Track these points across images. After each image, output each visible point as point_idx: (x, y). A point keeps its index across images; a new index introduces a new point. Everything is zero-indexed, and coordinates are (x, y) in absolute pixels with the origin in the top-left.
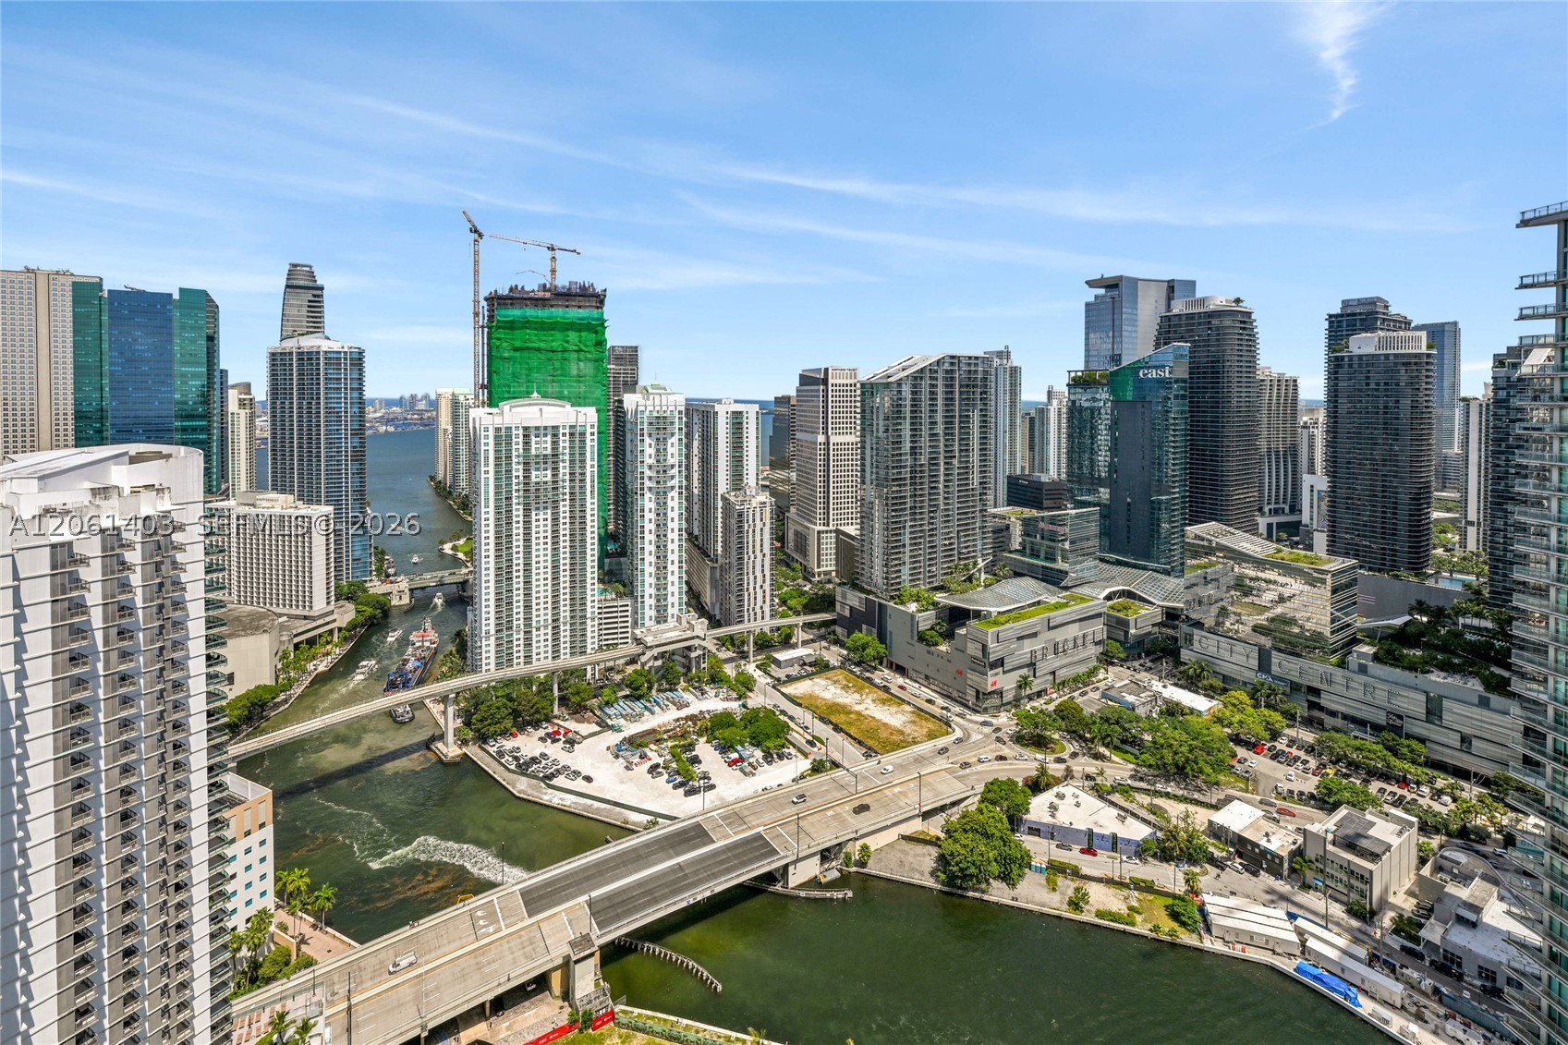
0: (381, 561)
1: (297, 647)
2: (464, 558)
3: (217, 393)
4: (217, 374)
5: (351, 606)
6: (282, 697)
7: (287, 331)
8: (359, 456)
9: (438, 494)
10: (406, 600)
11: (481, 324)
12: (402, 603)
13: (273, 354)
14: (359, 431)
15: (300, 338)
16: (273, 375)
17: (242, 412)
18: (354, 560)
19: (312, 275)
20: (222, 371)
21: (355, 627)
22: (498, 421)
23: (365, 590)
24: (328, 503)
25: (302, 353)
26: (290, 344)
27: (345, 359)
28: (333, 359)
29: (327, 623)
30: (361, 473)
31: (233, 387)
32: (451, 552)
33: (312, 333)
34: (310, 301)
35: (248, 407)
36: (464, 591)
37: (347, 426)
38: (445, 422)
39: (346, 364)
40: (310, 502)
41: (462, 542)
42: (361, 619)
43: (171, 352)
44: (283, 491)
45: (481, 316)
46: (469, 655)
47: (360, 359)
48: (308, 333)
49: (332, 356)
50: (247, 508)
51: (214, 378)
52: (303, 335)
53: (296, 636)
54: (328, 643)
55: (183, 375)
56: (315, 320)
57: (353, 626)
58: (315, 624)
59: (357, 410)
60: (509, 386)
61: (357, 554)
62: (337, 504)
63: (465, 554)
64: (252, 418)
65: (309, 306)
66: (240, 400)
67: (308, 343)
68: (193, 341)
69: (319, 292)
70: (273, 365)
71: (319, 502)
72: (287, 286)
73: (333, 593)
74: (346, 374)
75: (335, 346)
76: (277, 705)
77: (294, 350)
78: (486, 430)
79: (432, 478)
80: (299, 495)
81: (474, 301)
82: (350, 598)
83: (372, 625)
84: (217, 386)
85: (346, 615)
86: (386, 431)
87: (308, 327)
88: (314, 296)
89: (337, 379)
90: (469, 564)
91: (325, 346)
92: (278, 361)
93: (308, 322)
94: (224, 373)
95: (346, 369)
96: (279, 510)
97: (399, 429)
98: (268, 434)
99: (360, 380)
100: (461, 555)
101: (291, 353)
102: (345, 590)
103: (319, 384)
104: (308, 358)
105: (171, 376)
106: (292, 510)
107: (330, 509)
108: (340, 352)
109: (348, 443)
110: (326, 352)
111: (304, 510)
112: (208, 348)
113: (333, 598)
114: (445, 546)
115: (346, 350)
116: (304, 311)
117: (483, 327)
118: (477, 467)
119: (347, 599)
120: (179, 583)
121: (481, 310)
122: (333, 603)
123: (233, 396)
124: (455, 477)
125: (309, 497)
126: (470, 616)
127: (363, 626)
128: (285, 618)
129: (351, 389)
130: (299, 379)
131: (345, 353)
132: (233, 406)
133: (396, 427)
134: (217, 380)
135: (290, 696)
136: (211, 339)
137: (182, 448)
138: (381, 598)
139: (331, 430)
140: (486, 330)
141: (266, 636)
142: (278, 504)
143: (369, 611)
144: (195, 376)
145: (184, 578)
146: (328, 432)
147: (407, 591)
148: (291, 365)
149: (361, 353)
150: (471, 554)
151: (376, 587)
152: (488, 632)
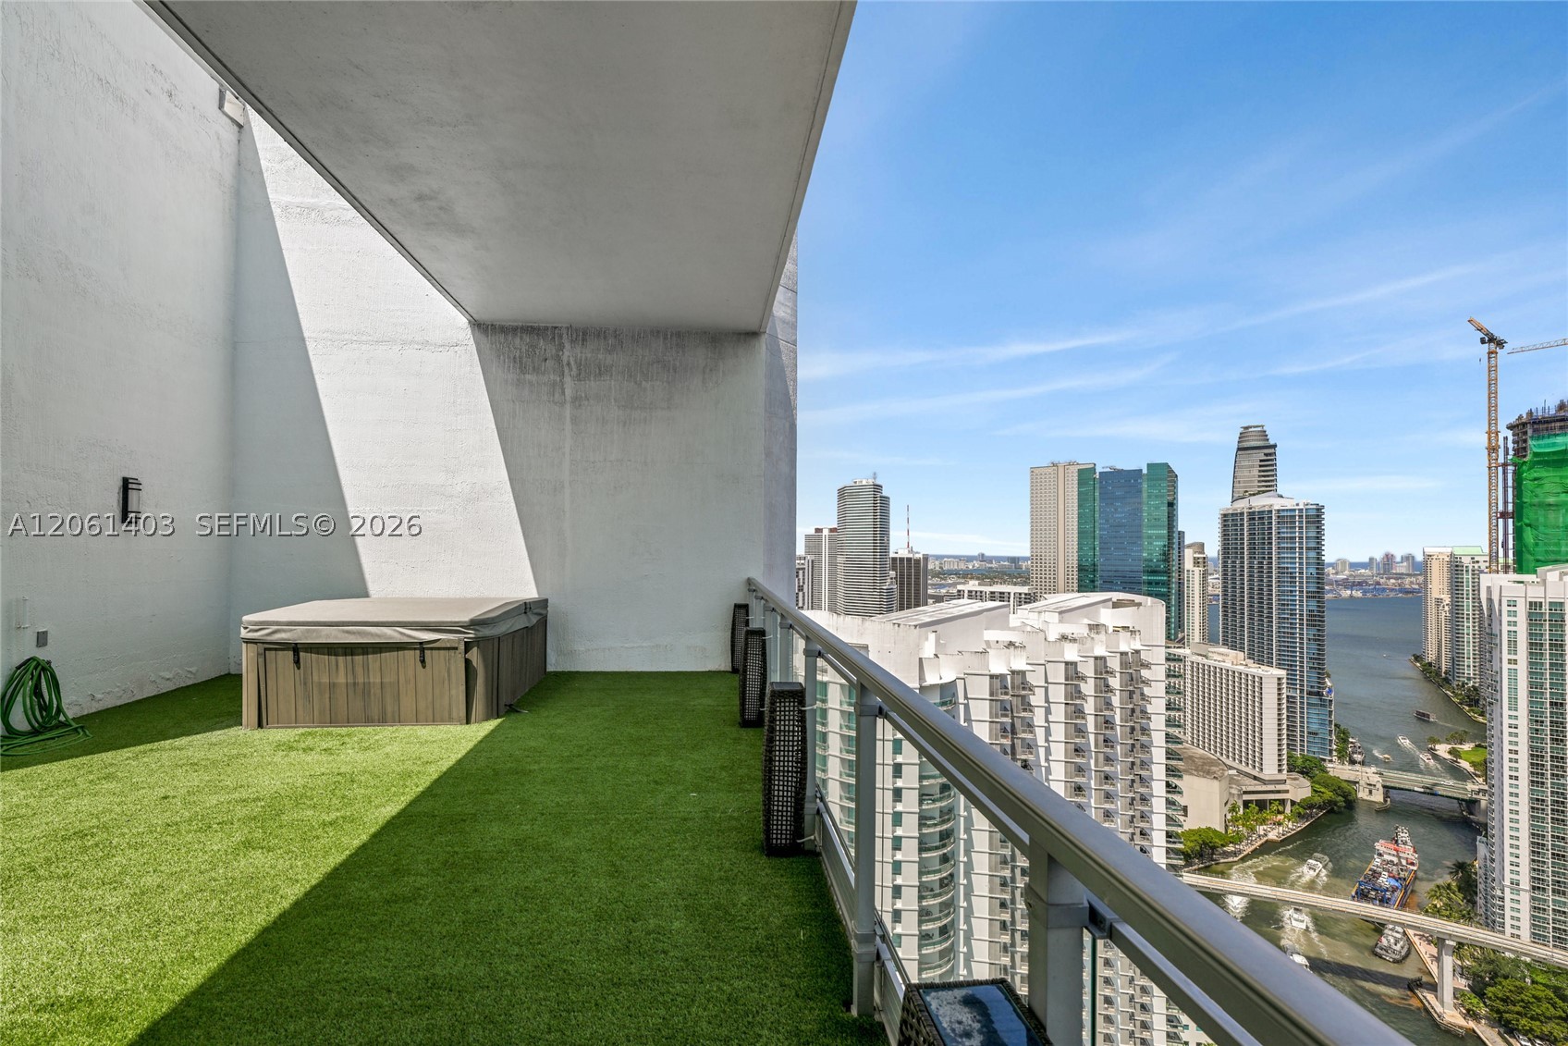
0: (1345, 741)
1: (1246, 804)
2: (1471, 770)
3: (1176, 552)
4: (1176, 535)
5: (1306, 782)
6: (1230, 848)
7: (1239, 492)
8: (1316, 620)
9: (1427, 679)
10: (1378, 797)
11: (1501, 460)
12: (1372, 798)
13: (1225, 515)
14: (1317, 594)
15: (1252, 498)
16: (1225, 535)
17: (1197, 569)
18: (1309, 733)
19: (1264, 434)
20: (1179, 533)
21: (1311, 807)
22: (1535, 594)
23: (1324, 770)
24: (1279, 666)
25: (1254, 513)
26: (1242, 505)
27: (1301, 517)
28: (1287, 518)
29: (1279, 792)
30: (1319, 640)
31: (1189, 546)
32: (1448, 756)
33: (1264, 492)
34: (1261, 461)
35: (1201, 565)
36: (1471, 813)
37: (1304, 586)
38: (1438, 588)
39: (1301, 522)
40: (1260, 662)
41: (1467, 747)
42: (1317, 799)
43: (1141, 519)
44: (1233, 647)
45: (1501, 452)
46: (1480, 901)
47: (1318, 516)
48: (1259, 493)
49: (1285, 514)
50: (1200, 658)
51: (1174, 538)
52: (1254, 495)
53: (1245, 793)
54: (1279, 812)
55: (1150, 537)
56: (1268, 479)
57: (1308, 805)
58: (1264, 788)
59: (1314, 571)
60: (1558, 544)
61: (1314, 727)
62: (1290, 669)
63: (1473, 764)
64: (1205, 575)
65: (1260, 466)
66: (1194, 558)
67: (1260, 502)
68: (1157, 508)
69: (1271, 451)
70: (1225, 526)
71: (1270, 664)
72: (1239, 449)
73: (1285, 762)
74: (1301, 533)
75: (1289, 504)
76: (1226, 854)
77: (1245, 511)
78: (1512, 604)
79: (1417, 658)
80: (1249, 654)
81: (1489, 433)
82: (1305, 772)
83: (1331, 811)
84: (1175, 546)
85: (1300, 790)
86: (1351, 596)
87: (1259, 487)
88: (1266, 455)
89: (1291, 538)
90: (1480, 780)
91: (1277, 504)
92: (1230, 522)
93: (1259, 481)
94: (1181, 534)
95: (1301, 528)
96: (1230, 665)
97: (1369, 595)
98: (1219, 591)
99: (1319, 538)
100: (1465, 764)
101: (1242, 514)
102: (1300, 762)
103: (1271, 543)
104: (1259, 518)
105: (1140, 537)
106: (1242, 667)
107: (1282, 673)
108: (1294, 510)
109: (1304, 607)
110: (1279, 511)
111: (1255, 669)
112: (1169, 513)
113: (1285, 767)
114: (1437, 747)
115: (1301, 507)
116: (1255, 472)
117: (1505, 465)
118: (1496, 653)
119: (1302, 773)
120: (1146, 713)
121: (1501, 442)
122: (1285, 772)
123: (1189, 555)
124: (1456, 659)
125: (1260, 656)
126: (1482, 850)
127: (1320, 808)
128: (1234, 772)
129: (1308, 549)
130: (1250, 539)
131: (1301, 510)
132: (1188, 564)
133: (1365, 592)
134: (1176, 540)
135: (1240, 852)
136: (1171, 505)
137: (1149, 598)
138: (1344, 785)
139: (1284, 591)
140: (1511, 469)
141: (1216, 783)
142: (1229, 659)
143: (1328, 795)
144: (1159, 537)
145: (1150, 709)
146: (1281, 593)
147: (1379, 786)
148: (1242, 525)
149: (1319, 510)
150: (1484, 768)
151: (1339, 770)
152: (1515, 883)
